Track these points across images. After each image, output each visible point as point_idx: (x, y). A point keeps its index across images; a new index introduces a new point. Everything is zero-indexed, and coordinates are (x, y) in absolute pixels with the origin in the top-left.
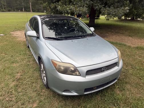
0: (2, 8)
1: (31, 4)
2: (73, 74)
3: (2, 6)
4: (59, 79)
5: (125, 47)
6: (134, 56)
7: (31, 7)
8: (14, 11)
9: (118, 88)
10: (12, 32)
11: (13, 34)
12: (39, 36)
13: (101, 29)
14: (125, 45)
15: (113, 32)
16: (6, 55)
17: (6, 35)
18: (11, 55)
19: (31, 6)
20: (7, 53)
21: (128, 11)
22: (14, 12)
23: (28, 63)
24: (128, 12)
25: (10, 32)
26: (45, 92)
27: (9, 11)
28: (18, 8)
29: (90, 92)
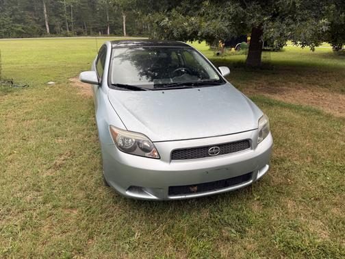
0: (65, 29)
1: (124, 18)
2: (147, 154)
3: (64, 23)
4: (118, 162)
5: (317, 117)
6: (332, 138)
7: (124, 25)
8: (89, 34)
9: (258, 200)
10: (73, 78)
11: (74, 82)
12: (102, 81)
13: (274, 74)
14: (318, 113)
15: (302, 82)
16: (49, 122)
17: (59, 83)
18: (57, 123)
19: (124, 23)
20: (51, 118)
21: (325, 28)
22: (88, 37)
23: (86, 139)
24: (324, 30)
25: (68, 78)
26: (102, 192)
27: (79, 34)
28: (96, 28)
29: (183, 197)
